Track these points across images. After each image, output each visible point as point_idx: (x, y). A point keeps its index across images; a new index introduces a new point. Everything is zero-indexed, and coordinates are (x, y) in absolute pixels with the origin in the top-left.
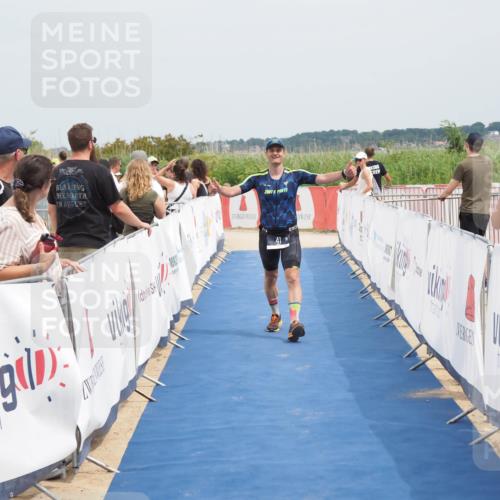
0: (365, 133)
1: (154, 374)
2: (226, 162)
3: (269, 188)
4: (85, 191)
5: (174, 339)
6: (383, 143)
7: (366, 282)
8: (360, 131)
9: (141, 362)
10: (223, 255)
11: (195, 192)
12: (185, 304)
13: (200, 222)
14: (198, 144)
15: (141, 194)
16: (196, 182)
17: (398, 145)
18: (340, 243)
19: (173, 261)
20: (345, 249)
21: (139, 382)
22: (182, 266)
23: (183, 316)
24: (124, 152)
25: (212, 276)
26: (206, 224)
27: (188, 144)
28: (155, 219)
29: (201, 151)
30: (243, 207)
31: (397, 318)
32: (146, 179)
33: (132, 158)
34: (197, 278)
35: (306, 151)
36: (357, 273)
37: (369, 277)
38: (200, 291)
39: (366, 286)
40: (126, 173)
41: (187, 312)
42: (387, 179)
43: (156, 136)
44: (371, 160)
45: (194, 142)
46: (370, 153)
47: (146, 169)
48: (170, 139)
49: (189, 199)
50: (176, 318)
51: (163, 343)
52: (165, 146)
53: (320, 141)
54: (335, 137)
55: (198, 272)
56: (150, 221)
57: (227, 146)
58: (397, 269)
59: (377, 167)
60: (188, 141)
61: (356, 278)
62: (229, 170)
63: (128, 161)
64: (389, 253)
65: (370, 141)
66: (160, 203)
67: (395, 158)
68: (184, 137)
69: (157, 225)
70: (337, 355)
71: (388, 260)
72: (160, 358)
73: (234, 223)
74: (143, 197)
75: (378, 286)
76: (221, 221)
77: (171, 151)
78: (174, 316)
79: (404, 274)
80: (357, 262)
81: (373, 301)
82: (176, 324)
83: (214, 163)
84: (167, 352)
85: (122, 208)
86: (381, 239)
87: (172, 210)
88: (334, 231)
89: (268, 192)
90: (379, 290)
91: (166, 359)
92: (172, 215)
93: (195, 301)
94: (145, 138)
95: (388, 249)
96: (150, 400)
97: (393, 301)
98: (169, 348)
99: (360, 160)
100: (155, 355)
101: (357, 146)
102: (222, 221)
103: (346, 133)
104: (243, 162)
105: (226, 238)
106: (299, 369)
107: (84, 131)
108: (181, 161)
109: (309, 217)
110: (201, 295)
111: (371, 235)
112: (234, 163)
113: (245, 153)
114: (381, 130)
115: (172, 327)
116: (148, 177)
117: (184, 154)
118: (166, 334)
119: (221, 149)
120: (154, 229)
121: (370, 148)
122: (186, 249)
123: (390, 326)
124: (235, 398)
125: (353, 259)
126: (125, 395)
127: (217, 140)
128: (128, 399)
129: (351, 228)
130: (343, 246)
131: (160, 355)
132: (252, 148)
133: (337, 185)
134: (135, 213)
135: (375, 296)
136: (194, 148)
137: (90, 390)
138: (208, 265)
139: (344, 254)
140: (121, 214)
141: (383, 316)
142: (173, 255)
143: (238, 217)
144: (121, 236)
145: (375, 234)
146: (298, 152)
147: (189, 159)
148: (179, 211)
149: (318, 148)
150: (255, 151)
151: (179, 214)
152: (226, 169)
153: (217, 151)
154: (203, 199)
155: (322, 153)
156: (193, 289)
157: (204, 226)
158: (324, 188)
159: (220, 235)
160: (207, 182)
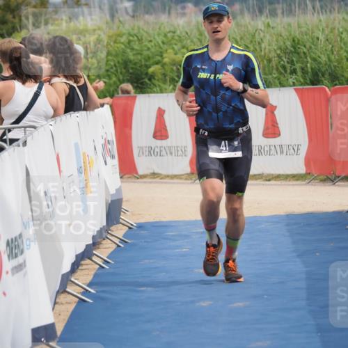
2: (124, 39)
10: (119, 231)
12: (42, 334)
13: (70, 167)
19: (14, 247)
22: (32, 254)
25: (96, 275)
26: (83, 169)
30: (161, 132)
34: (66, 280)
35: (290, 12)
38: (72, 307)
49: (47, 118)
55: (66, 268)
62: (132, 57)
73: (143, 164)
77: (9, 17)
87: (12, 141)
93: (59, 329)
102: (116, 162)
104: (159, 40)
105: (126, 195)
109: (296, 150)
112: (140, 40)
113: (164, 18)
138: (87, 254)
142: (16, 234)
143: (151, 151)
146: (273, 14)
148: (25, 143)
149: (314, 8)
150: (184, 14)
151: (25, 148)
152: (124, 52)
153: (108, 17)
154: (75, 116)
155: (322, 17)
156: (55, 303)
157: (80, 172)
158: (327, 89)
159: (113, 191)
160: (82, 82)
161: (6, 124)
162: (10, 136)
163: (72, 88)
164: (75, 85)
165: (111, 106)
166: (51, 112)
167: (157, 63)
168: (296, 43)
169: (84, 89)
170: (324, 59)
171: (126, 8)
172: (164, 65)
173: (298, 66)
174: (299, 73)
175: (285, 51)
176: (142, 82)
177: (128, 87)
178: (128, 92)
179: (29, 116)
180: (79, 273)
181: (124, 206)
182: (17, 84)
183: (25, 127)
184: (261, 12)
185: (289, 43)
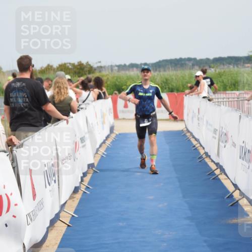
0: (201, 60)
1: (70, 210)
2: (115, 78)
3: (141, 92)
4: (27, 97)
5: (83, 188)
6: (212, 65)
7: (202, 152)
8: (198, 59)
9: (62, 202)
10: (113, 136)
11: (96, 97)
12: (91, 166)
13: (99, 115)
14: (98, 67)
15: (62, 98)
16: (97, 91)
17: (222, 66)
18: (186, 128)
19: (82, 140)
20: (189, 131)
21: (61, 214)
22: (88, 142)
23: (89, 173)
24: (52, 72)
25: (107, 149)
26: (103, 116)
27: (91, 67)
28: (71, 114)
29: (100, 72)
30: (126, 106)
31: (221, 174)
32: (65, 89)
33: (56, 77)
34: (98, 150)
35: (165, 71)
36: (196, 146)
37: (204, 148)
38: (99, 158)
39: (202, 154)
40: (53, 85)
41: (91, 171)
42: (215, 87)
43: (72, 62)
44: (205, 76)
45: (95, 66)
46: (204, 72)
47: (65, 83)
48: (80, 64)
49: (92, 102)
50: (85, 174)
51: (76, 190)
52: (78, 69)
53: (173, 65)
54: (183, 62)
55: (98, 146)
56: (68, 115)
57: (116, 68)
58: (220, 143)
59: (209, 80)
60: (92, 65)
61: (196, 149)
62: (117, 83)
63: (54, 78)
64: (216, 134)
65: (204, 65)
66: (74, 104)
67: (220, 75)
68: (90, 63)
69: (72, 117)
70: (184, 197)
71: (215, 138)
72: (75, 199)
73: (120, 115)
74: (64, 100)
75: (209, 154)
76: (112, 115)
77: (81, 71)
78: (83, 174)
79: (225, 147)
80: (196, 139)
81: (206, 164)
82: (85, 179)
83: (108, 79)
84: (79, 196)
85: (51, 107)
86: (211, 125)
87: (82, 108)
88: (182, 120)
89: (141, 94)
90: (209, 156)
91: (78, 200)
92: (81, 111)
93: (96, 165)
94: (65, 64)
95: (215, 131)
96: (68, 226)
97: (218, 163)
98: (80, 193)
99: (198, 76)
100: (71, 198)
101: (197, 67)
103: (189, 59)
104: (125, 78)
105: (115, 125)
106: (160, 206)
107: (28, 60)
108: (87, 78)
110: (100, 161)
111: (205, 123)
112: (120, 79)
113: (127, 72)
114: (211, 58)
115: (82, 180)
116: (67, 88)
117: (89, 73)
118: (78, 185)
119: (112, 70)
120: (70, 120)
121: (205, 68)
122: (90, 132)
123: (217, 179)
124: (121, 224)
125: (194, 137)
126: (53, 222)
127: (110, 65)
128: (55, 225)
129: (193, 118)
130: (187, 130)
131: (74, 198)
132: (131, 69)
133: (184, 92)
134: (59, 110)
135: (207, 160)
136: (95, 70)
137: (31, 220)
138: (104, 142)
139: (188, 134)
140: (49, 111)
141: (212, 173)
142: (82, 136)
143: (123, 112)
144: (50, 125)
145: (207, 122)
146: (160, 71)
147: (92, 76)
148: (86, 109)
149: (172, 69)
150: (133, 71)
151: (86, 111)
152: (115, 82)
153: (110, 71)
154: (101, 101)
155: (175, 72)
156: (94, 157)
157: (102, 117)
158: (176, 94)
159: (112, 123)
160: (103, 91)
161: (80, 103)
162: (81, 107)
163: (100, 93)
164: (101, 92)
165: (112, 98)
166: (93, 99)
167: (125, 85)
168: (167, 80)
169: (104, 93)
170: (175, 85)
171: (115, 70)
172: (127, 86)
173: (167, 87)
174: (167, 89)
175: (163, 82)
176: (120, 90)
177: (117, 92)
178: (116, 94)
179: (87, 101)
180: (101, 148)
181: (115, 128)
182: (83, 92)
183: (86, 104)
184: (156, 70)
185: (165, 80)
